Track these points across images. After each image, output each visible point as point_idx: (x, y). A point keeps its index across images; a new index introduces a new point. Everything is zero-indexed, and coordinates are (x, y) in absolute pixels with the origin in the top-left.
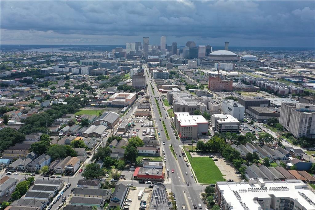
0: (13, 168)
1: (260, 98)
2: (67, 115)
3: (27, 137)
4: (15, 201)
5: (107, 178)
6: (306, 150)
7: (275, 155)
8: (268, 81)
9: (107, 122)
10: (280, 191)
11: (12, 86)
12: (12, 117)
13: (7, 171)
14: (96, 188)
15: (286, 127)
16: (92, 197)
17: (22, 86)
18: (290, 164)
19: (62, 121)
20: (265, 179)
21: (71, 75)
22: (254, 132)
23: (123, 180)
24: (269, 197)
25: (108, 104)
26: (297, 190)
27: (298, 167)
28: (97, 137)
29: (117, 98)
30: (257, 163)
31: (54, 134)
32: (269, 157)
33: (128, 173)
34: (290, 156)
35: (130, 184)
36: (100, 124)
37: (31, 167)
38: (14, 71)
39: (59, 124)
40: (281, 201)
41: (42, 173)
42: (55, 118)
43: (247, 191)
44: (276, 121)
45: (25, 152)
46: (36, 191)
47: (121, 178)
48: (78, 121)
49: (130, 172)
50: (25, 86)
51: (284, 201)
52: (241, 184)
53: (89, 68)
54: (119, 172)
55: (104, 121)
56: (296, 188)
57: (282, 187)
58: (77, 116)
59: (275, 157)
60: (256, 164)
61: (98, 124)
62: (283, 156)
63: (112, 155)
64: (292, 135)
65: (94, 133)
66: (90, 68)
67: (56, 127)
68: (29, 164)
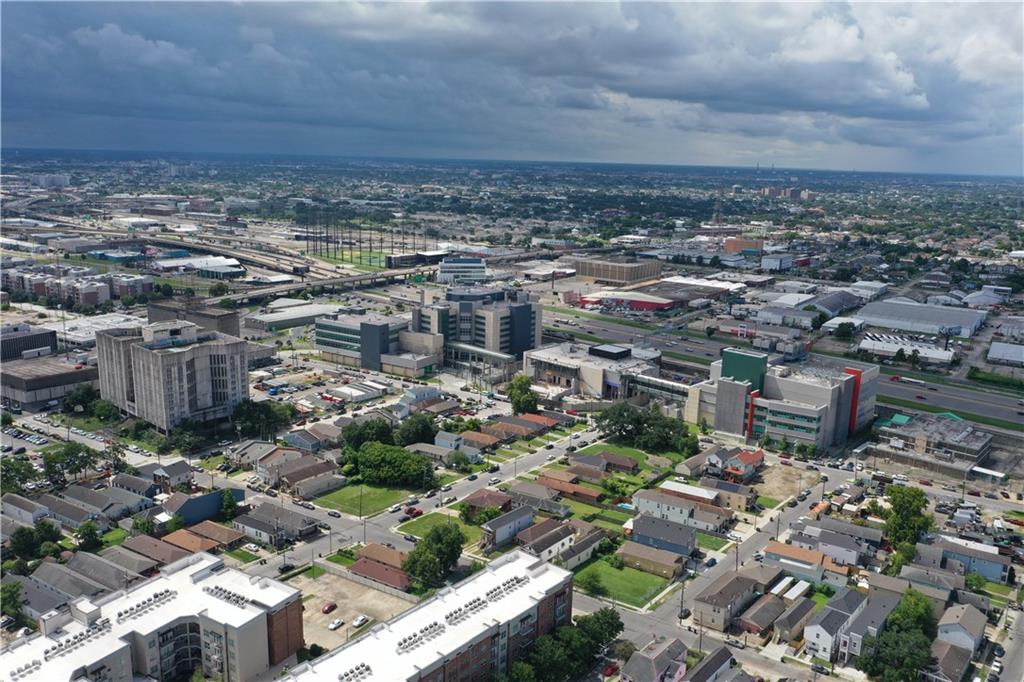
1: (16, 330)
6: (198, 461)
7: (112, 505)
8: (35, 266)
10: (151, 609)
15: (126, 406)
18: (163, 518)
20: (95, 595)
22: (23, 450)
24: (123, 644)
26: (198, 583)
27: (186, 519)
30: (57, 553)
32: (93, 519)
34: (158, 491)
40: (161, 638)
43: (43, 661)
44: (92, 394)
51: (171, 634)
52: (14, 648)
56: (195, 582)
57: (156, 596)
59: (114, 512)
60: (52, 558)
62: (139, 500)
64: (149, 425)
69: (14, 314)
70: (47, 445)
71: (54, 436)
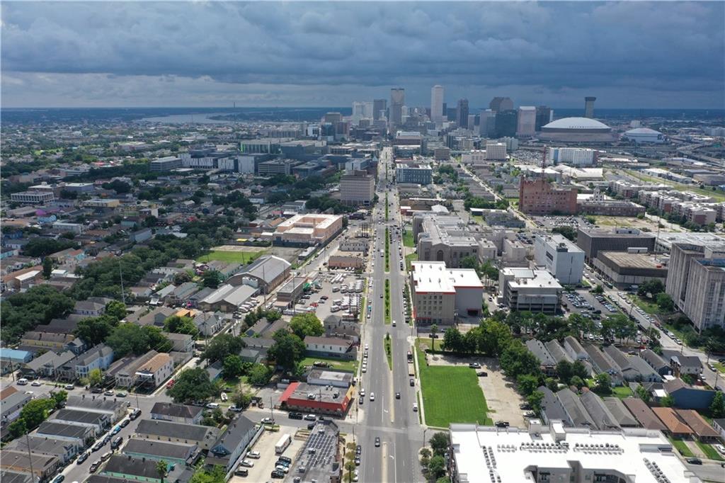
0: (32, 370)
1: (630, 232)
2: (179, 261)
3: (79, 306)
4: (13, 441)
5: (223, 404)
6: (716, 362)
7: (629, 369)
9: (257, 278)
10: (600, 453)
11: (86, 197)
12: (61, 264)
13: (19, 376)
14: (190, 422)
15: (678, 302)
16: (174, 442)
17: (106, 197)
18: (661, 393)
19: (164, 275)
21: (216, 173)
23: (256, 409)
24: (567, 466)
25: (275, 239)
26: (644, 453)
27: (678, 401)
28: (228, 311)
29: (296, 226)
30: (580, 386)
31: (141, 301)
32: (613, 373)
33: (273, 395)
34: (670, 372)
35: (268, 419)
36: (241, 284)
37: (68, 371)
38: (98, 165)
39: (155, 281)
40: (596, 478)
41: (89, 386)
42: (149, 268)
43: (518, 449)
44: (659, 288)
45: (65, 337)
46: (63, 422)
47: (254, 405)
48: (199, 275)
49: (277, 391)
50: (112, 197)
51: (604, 478)
52: (509, 431)
53: (255, 159)
54: (253, 391)
55: (251, 277)
56: (642, 450)
57: (607, 446)
58: (199, 265)
59: (630, 374)
60: (576, 388)
61: (237, 282)
62: (650, 373)
63: (244, 353)
64: (689, 322)
65: (223, 302)
66: (258, 159)
67: (147, 286)
68: (66, 363)
69: (645, 222)
70: (616, 314)
71: (623, 309)
